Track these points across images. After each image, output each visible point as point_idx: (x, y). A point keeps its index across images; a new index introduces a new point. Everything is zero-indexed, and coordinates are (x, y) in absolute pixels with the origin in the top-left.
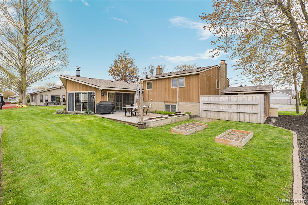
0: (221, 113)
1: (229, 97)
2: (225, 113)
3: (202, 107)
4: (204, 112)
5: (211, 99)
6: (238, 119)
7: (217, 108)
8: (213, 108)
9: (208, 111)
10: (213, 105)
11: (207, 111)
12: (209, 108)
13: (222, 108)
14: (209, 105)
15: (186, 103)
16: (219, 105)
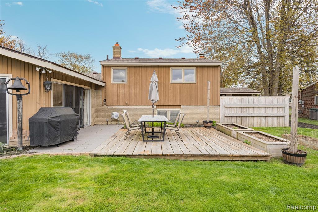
0: (247, 118)
1: (257, 99)
2: (252, 118)
3: (223, 111)
4: (226, 118)
5: (236, 101)
6: (266, 124)
7: (243, 113)
8: (238, 112)
9: (231, 118)
10: (238, 109)
11: (229, 116)
12: (233, 112)
13: (248, 112)
14: (233, 109)
15: (198, 107)
16: (245, 108)
